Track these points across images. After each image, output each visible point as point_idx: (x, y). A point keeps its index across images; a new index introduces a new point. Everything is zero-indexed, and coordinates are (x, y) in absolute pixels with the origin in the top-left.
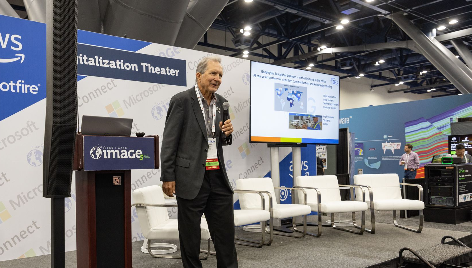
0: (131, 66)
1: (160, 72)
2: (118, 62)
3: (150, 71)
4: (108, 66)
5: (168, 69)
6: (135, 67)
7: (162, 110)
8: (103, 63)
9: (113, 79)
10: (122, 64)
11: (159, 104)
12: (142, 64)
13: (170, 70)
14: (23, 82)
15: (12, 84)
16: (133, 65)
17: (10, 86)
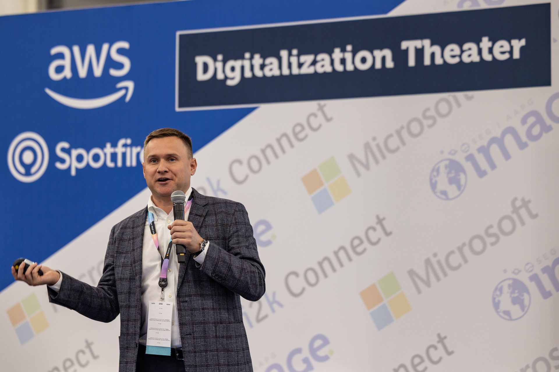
0: (374, 58)
1: (460, 56)
2: (337, 54)
3: (427, 61)
4: (311, 70)
5: (485, 43)
6: (384, 59)
7: (463, 171)
8: (300, 65)
9: (323, 102)
10: (348, 56)
11: (453, 152)
12: (404, 45)
13: (493, 44)
14: (129, 141)
15: (109, 150)
16: (378, 54)
17: (105, 154)
